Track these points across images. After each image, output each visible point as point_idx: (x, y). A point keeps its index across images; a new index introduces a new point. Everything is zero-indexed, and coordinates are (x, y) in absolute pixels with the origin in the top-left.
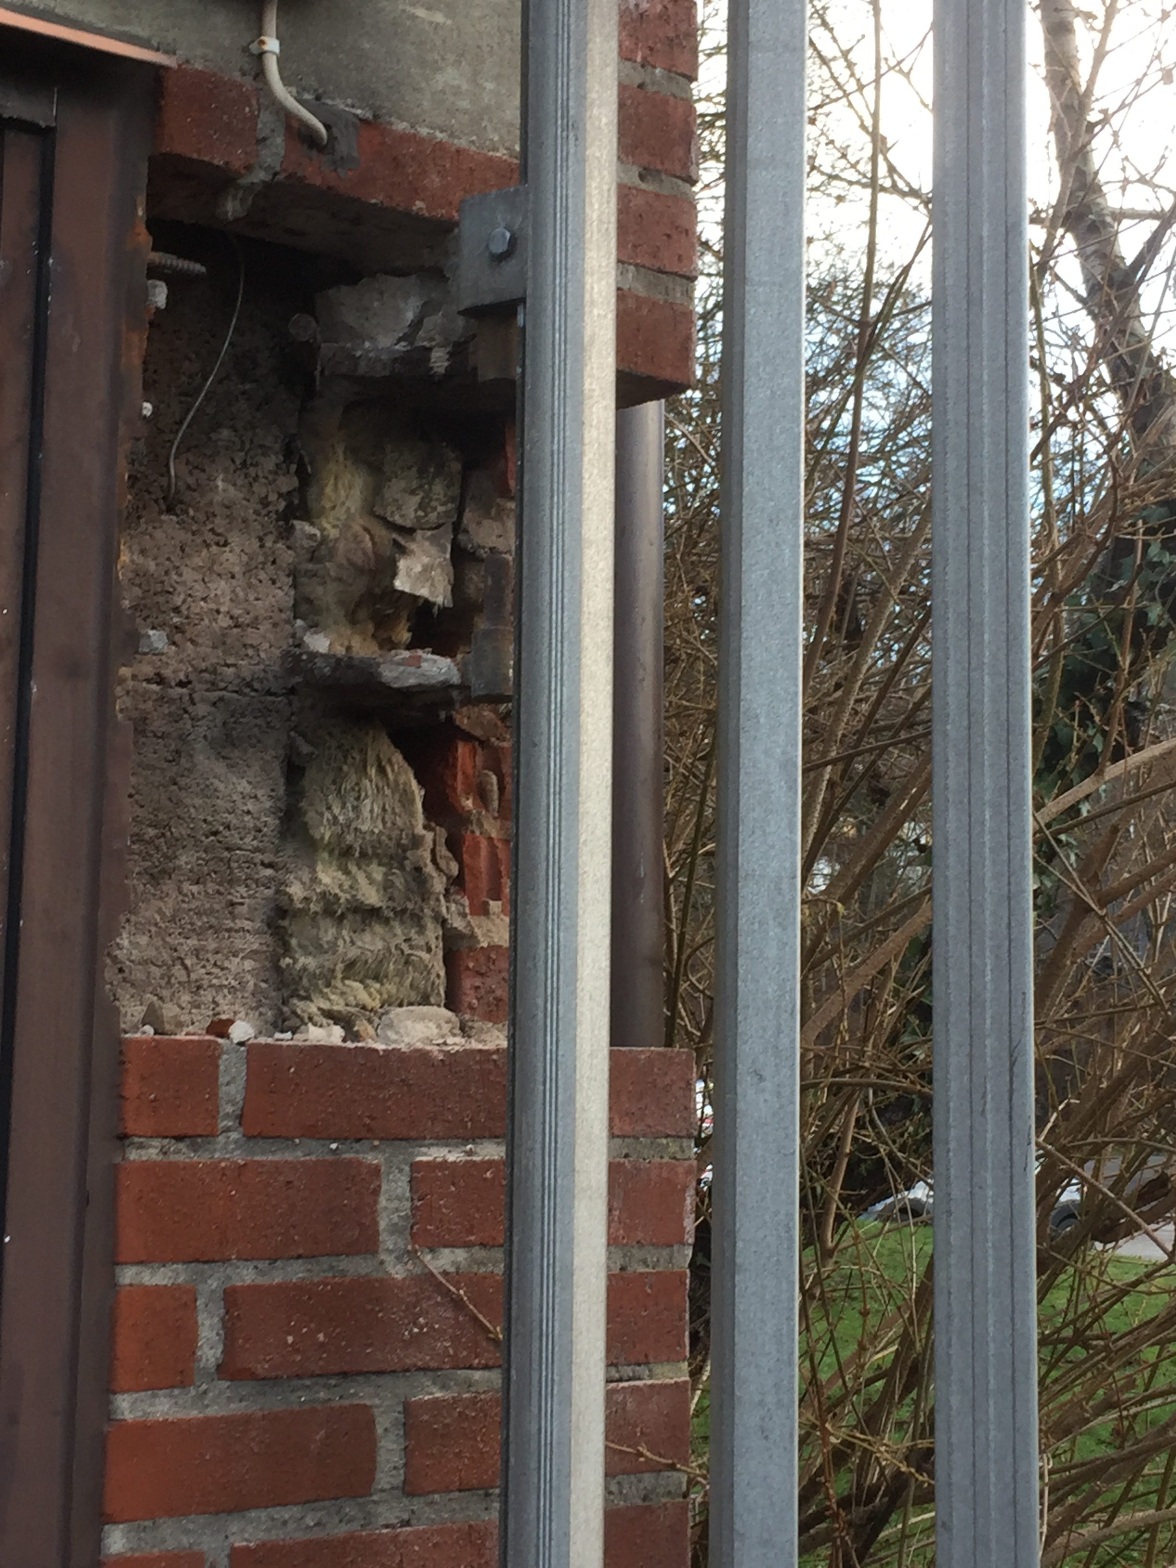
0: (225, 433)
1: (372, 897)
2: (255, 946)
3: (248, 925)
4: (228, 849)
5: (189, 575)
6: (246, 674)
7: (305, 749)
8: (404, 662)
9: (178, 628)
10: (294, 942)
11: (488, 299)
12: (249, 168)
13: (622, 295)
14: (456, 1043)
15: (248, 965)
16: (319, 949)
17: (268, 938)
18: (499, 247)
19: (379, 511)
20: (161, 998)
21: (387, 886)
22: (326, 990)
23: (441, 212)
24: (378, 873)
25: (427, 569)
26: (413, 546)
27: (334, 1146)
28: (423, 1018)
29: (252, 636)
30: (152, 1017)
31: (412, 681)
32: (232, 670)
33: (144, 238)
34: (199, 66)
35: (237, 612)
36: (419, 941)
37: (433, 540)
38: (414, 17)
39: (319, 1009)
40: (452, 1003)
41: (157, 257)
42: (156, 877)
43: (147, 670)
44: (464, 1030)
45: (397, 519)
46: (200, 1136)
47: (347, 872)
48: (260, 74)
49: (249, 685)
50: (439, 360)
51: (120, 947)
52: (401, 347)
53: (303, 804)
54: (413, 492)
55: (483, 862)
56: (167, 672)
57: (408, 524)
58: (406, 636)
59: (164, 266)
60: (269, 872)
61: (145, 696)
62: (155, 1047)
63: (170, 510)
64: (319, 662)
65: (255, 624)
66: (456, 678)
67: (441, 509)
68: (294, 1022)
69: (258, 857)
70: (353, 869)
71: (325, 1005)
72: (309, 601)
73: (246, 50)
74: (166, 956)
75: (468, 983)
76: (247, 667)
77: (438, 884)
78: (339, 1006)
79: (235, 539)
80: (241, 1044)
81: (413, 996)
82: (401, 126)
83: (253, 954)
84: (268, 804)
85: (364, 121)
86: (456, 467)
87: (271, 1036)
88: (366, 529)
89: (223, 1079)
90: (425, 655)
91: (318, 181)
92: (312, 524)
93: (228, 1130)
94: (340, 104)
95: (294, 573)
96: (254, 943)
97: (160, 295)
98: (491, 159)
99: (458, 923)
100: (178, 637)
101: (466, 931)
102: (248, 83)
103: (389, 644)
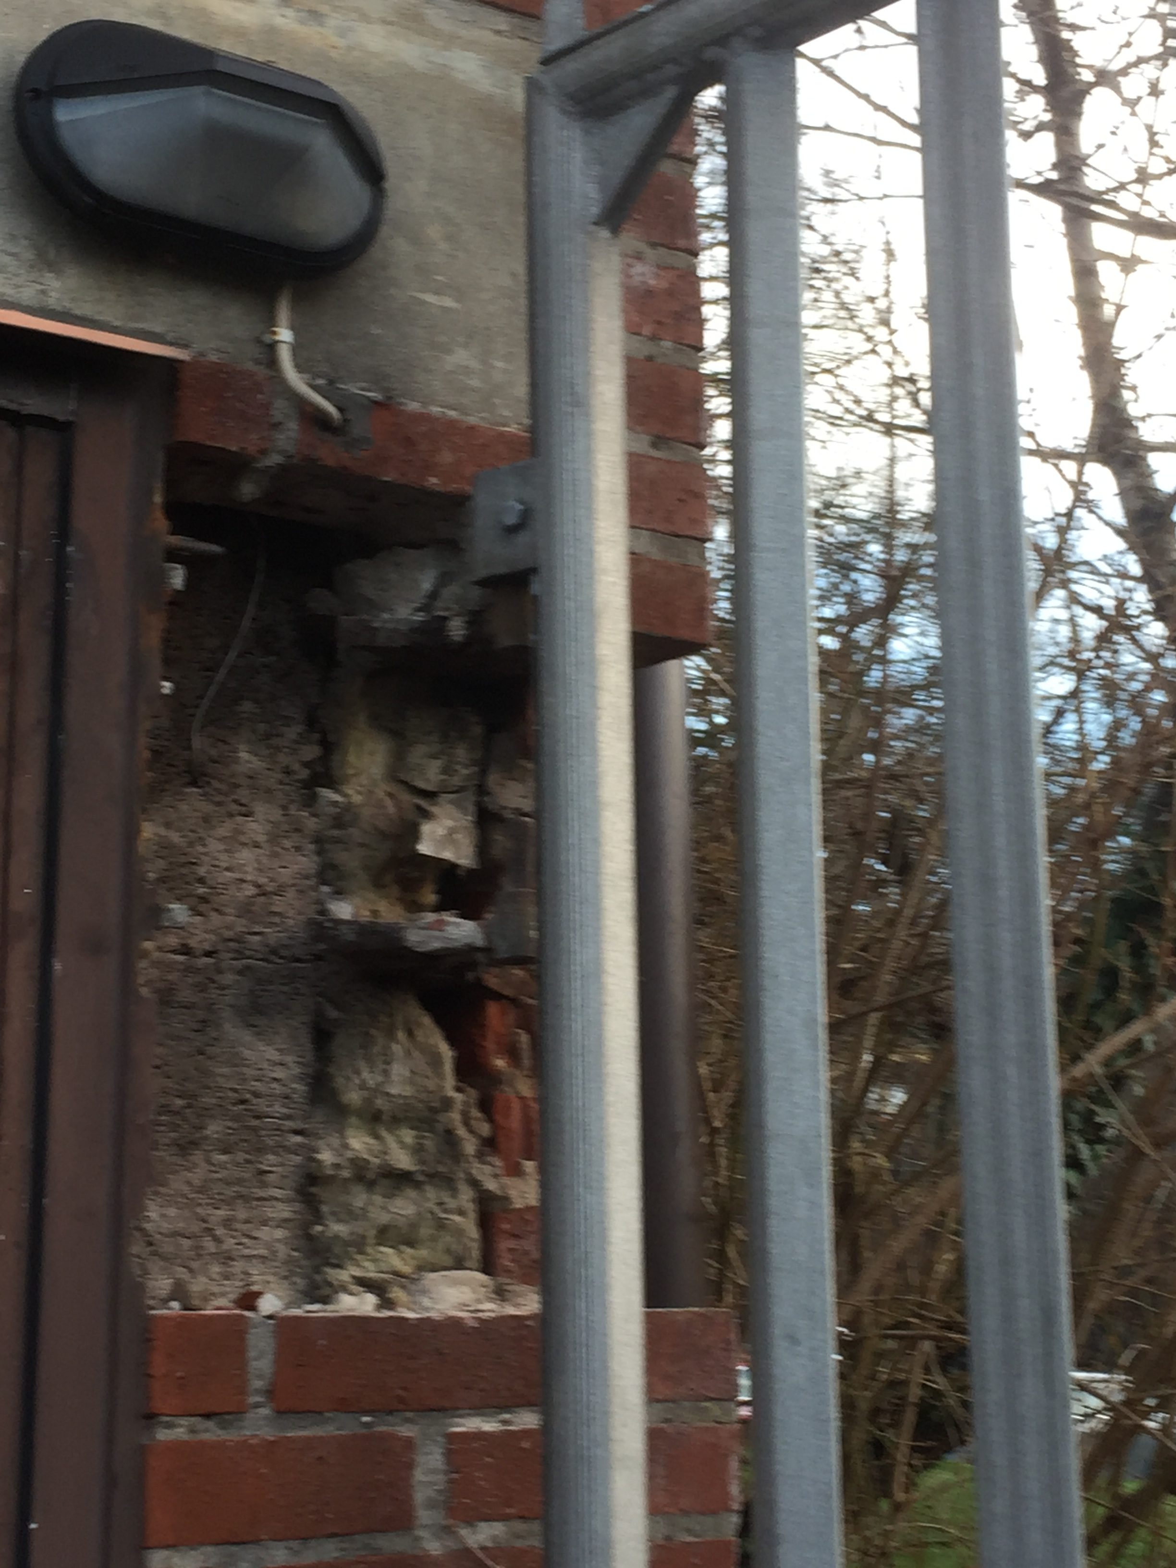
0: (247, 706)
1: (403, 1160)
2: (286, 1215)
3: (278, 1193)
4: (258, 1117)
5: (214, 846)
6: (272, 941)
7: (333, 1014)
8: (429, 927)
9: (204, 899)
10: (325, 1209)
11: (502, 570)
12: (264, 452)
13: (635, 559)
14: (491, 1309)
15: (279, 1233)
16: (350, 1215)
17: (297, 1206)
18: (511, 520)
19: (402, 776)
20: (191, 1270)
21: (417, 1150)
22: (359, 1257)
23: (453, 487)
24: (408, 1136)
25: (452, 831)
26: (434, 810)
27: (365, 1419)
28: (456, 1283)
29: (278, 904)
30: (179, 1292)
31: (436, 945)
32: (257, 938)
33: (161, 523)
34: (213, 358)
35: (262, 880)
36: (452, 1203)
37: (457, 804)
38: (423, 303)
39: (354, 1277)
40: (487, 1266)
41: (176, 540)
42: (185, 1147)
43: (173, 941)
44: (501, 1294)
45: (421, 784)
46: (229, 1413)
47: (377, 1137)
48: (272, 362)
49: (274, 952)
50: (457, 629)
51: (148, 1219)
52: (419, 617)
53: (331, 1070)
54: (434, 757)
55: (515, 1122)
56: (193, 943)
57: (430, 788)
58: (431, 898)
59: (182, 549)
60: (298, 1139)
61: (170, 967)
62: (181, 1323)
63: (194, 783)
64: (344, 929)
65: (279, 892)
66: (479, 940)
67: (465, 772)
68: (326, 1291)
69: (289, 1124)
70: (384, 1133)
71: (358, 1273)
72: (333, 867)
73: (259, 341)
74: (196, 1227)
75: (504, 1245)
76: (273, 935)
77: (470, 1147)
78: (370, 1271)
79: (261, 809)
80: (270, 1317)
81: (448, 1260)
82: (413, 406)
83: (283, 1223)
84: (297, 1070)
85: (376, 403)
86: (478, 730)
87: (299, 1307)
88: (390, 795)
89: (252, 1354)
90: (449, 917)
91: (331, 462)
92: (337, 791)
93: (257, 1405)
94: (354, 388)
95: (319, 840)
96: (284, 1211)
97: (177, 577)
98: (502, 434)
99: (491, 1185)
100: (203, 908)
101: (499, 1193)
102: (261, 371)
103: (414, 907)
